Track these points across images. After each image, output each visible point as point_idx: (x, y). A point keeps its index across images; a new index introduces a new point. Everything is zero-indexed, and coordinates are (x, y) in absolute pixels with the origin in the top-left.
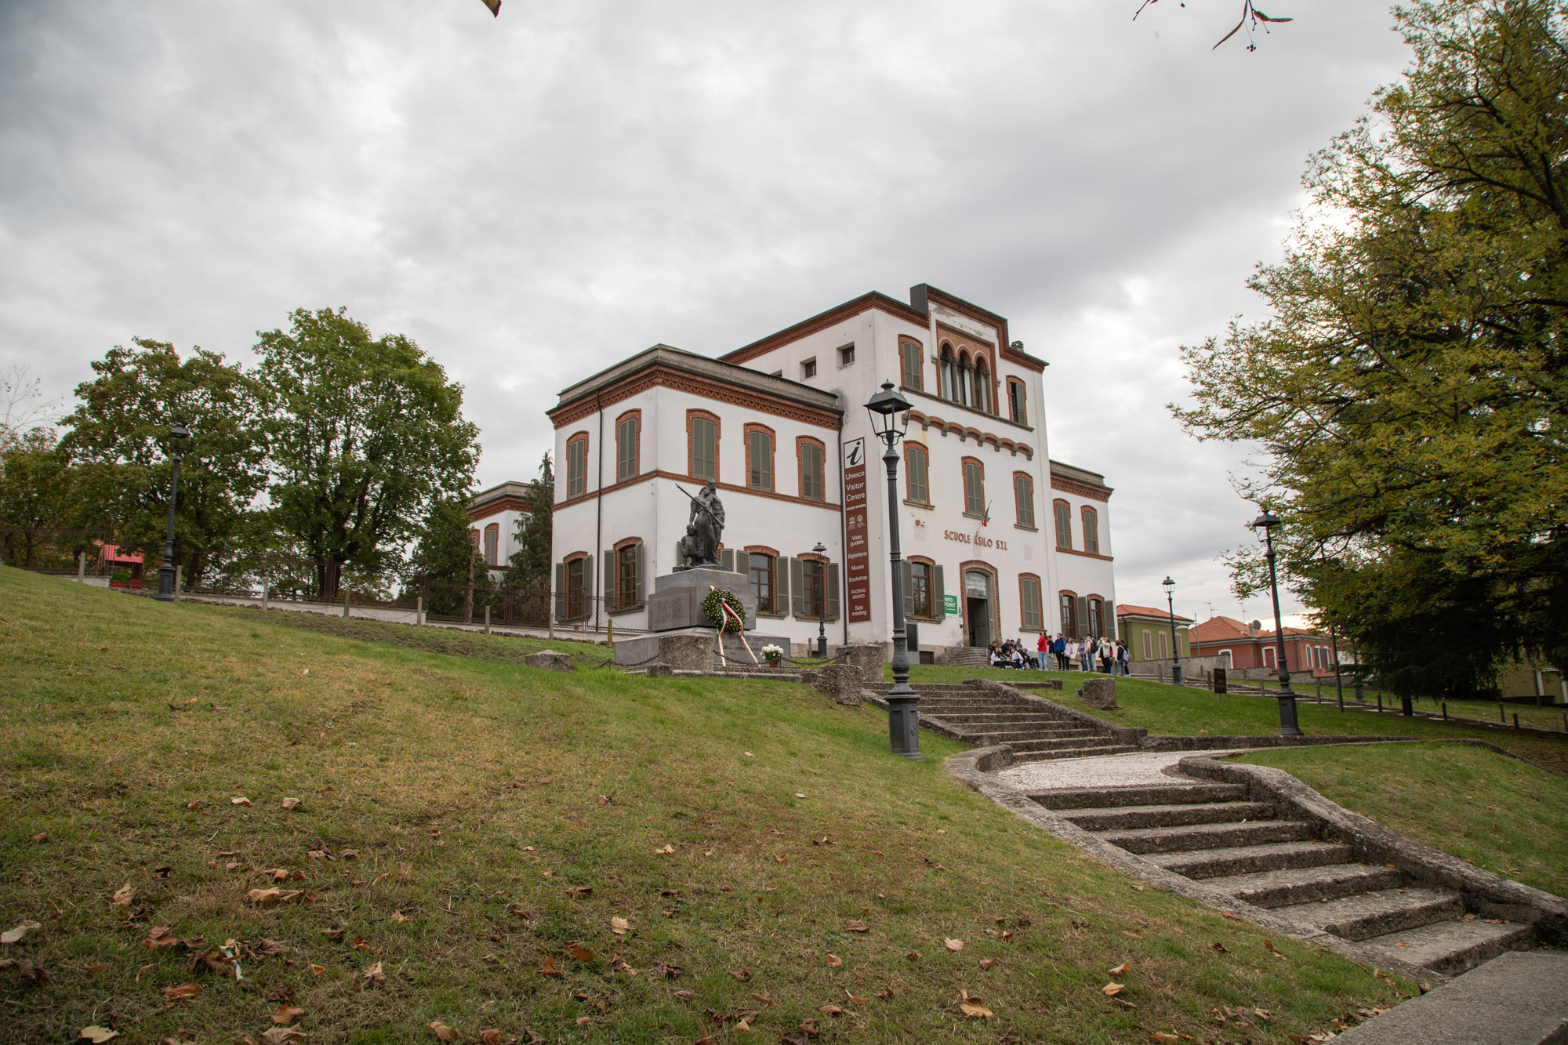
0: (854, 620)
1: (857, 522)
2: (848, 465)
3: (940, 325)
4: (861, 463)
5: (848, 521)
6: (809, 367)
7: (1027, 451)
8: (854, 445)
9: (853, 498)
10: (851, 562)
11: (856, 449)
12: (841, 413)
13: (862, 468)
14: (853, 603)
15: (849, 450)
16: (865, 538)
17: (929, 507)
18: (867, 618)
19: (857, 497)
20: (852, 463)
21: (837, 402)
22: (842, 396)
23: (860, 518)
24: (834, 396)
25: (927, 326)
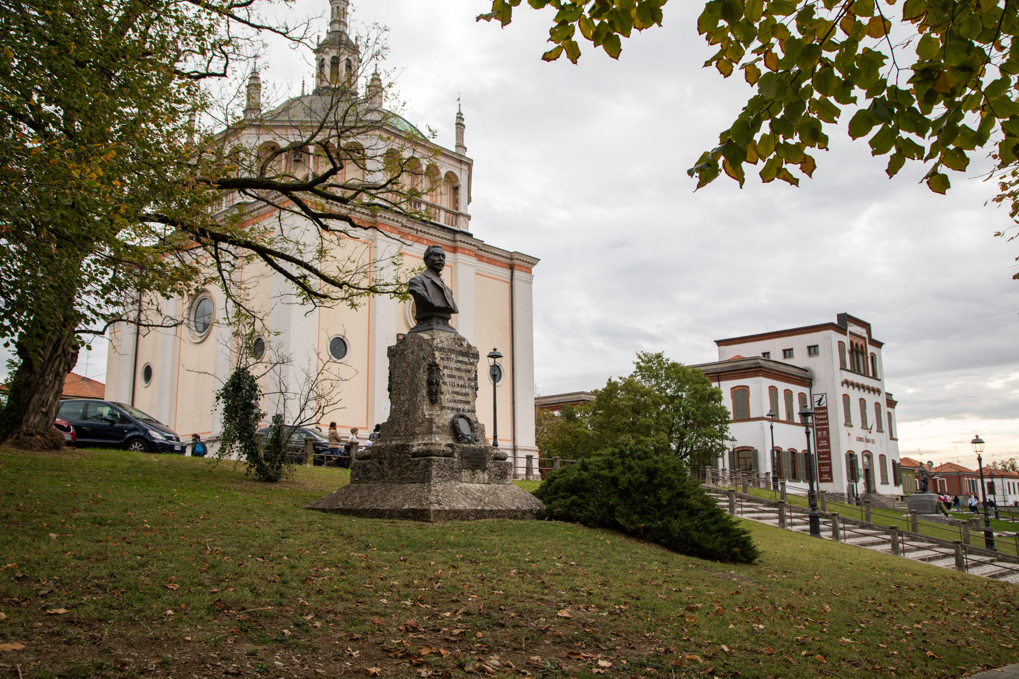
0: (822, 481)
1: (823, 434)
2: (816, 405)
3: (851, 333)
4: (825, 405)
5: (817, 434)
6: (788, 353)
7: (879, 391)
8: (820, 396)
9: (820, 422)
10: (819, 454)
11: (821, 399)
12: (811, 380)
13: (826, 408)
14: (821, 474)
15: (817, 398)
16: (828, 442)
17: (851, 426)
18: (831, 481)
19: (823, 422)
20: (819, 404)
21: (808, 374)
22: (811, 371)
23: (825, 432)
24: (805, 370)
25: (846, 334)
